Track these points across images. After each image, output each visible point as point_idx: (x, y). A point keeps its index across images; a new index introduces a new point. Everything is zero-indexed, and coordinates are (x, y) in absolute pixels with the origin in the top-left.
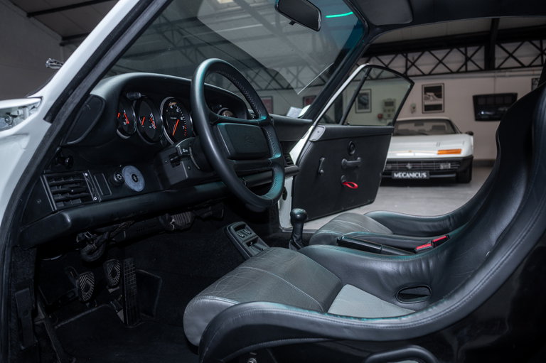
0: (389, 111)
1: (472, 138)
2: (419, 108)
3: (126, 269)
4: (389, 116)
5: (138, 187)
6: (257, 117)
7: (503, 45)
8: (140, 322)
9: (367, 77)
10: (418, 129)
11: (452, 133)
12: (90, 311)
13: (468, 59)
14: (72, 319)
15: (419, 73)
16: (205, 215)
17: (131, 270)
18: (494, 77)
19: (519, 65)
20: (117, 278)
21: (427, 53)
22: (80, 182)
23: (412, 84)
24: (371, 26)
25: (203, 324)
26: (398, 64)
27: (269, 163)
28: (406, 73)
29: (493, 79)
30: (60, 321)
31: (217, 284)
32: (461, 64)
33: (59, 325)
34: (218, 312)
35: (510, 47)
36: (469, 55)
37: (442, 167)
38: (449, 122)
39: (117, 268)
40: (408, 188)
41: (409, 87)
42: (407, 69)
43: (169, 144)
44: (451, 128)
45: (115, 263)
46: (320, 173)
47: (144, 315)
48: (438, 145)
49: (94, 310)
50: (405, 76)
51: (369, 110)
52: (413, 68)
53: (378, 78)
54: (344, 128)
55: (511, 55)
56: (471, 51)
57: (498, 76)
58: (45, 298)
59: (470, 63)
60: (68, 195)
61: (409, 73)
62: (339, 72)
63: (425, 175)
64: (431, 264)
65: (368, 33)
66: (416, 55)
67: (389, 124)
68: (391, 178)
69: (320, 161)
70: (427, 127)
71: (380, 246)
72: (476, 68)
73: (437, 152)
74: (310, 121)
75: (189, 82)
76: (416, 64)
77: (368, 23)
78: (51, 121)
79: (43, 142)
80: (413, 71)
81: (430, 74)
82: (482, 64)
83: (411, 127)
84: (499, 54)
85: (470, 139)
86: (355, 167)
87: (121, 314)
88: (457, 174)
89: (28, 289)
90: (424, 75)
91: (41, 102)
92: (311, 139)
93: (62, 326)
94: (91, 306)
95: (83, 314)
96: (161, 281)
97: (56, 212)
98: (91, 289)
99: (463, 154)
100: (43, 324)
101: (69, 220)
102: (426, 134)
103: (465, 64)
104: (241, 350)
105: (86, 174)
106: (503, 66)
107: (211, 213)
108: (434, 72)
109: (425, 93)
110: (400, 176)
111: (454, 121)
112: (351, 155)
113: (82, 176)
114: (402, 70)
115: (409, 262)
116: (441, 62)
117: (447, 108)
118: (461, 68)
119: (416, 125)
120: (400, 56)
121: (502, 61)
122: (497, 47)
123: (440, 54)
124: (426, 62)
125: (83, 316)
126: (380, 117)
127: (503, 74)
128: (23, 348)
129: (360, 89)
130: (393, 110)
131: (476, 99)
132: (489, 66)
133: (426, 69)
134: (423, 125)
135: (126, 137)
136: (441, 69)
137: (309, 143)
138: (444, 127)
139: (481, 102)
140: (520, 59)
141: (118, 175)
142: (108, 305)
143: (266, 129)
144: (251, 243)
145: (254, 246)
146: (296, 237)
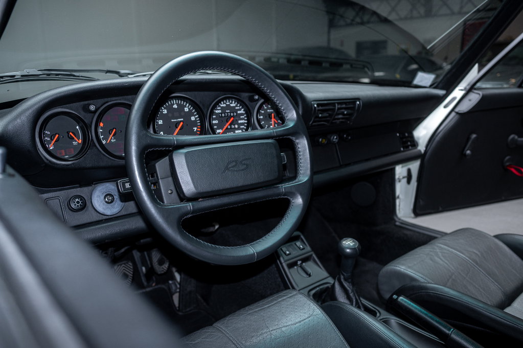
20: (165, 266)
39: (165, 258)
46: (465, 156)
69: (468, 139)
87: (176, 298)
92: (457, 110)
98: (130, 278)
137: (452, 114)
141: (77, 200)
142: (163, 286)
143: (293, 138)
144: (299, 263)
145: (301, 267)
146: (343, 275)
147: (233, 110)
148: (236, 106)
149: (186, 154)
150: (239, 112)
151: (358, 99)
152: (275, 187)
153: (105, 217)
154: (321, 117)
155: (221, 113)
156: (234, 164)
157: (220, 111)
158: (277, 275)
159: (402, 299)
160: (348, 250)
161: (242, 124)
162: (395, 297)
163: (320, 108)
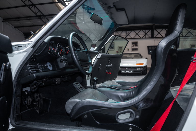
0: (120, 50)
1: (147, 60)
2: (130, 49)
4: (120, 52)
5: (51, 69)
6: (85, 50)
7: (156, 30)
9: (114, 39)
10: (130, 56)
11: (141, 58)
12: (28, 110)
13: (146, 34)
14: (23, 112)
15: (130, 38)
16: (65, 80)
17: (41, 97)
18: (154, 40)
19: (162, 37)
20: (38, 99)
21: (133, 31)
22: (36, 66)
23: (128, 42)
24: (116, 24)
25: (71, 107)
26: (123, 34)
27: (88, 63)
28: (126, 37)
29: (153, 41)
31: (75, 96)
32: (144, 35)
34: (76, 103)
35: (159, 31)
36: (146, 33)
37: (138, 69)
38: (140, 54)
39: (38, 96)
40: (127, 76)
41: (127, 42)
42: (126, 36)
43: (59, 57)
44: (140, 56)
45: (37, 94)
46: (100, 69)
47: (45, 112)
48: (136, 62)
49: (30, 109)
50: (126, 39)
51: (114, 50)
52: (128, 36)
53: (116, 39)
54: (107, 55)
55: (159, 33)
56: (147, 31)
57: (155, 40)
59: (146, 35)
60: (34, 69)
61: (127, 37)
62: (107, 37)
63: (132, 72)
64: (133, 92)
65: (116, 26)
66: (129, 32)
67: (121, 54)
68: (121, 73)
69: (100, 65)
70: (133, 56)
71: (119, 88)
72: (148, 37)
73: (136, 64)
74: (97, 52)
75: (68, 39)
76: (129, 35)
77: (116, 23)
78: (33, 48)
79: (30, 54)
80: (128, 37)
81: (134, 38)
82: (150, 36)
83: (128, 56)
84: (156, 33)
85: (146, 60)
86: (110, 67)
88: (142, 71)
89: (19, 97)
90: (132, 38)
92: (97, 58)
94: (29, 108)
96: (51, 101)
97: (31, 74)
98: (31, 102)
99: (144, 65)
101: (35, 76)
102: (132, 58)
103: (145, 35)
104: (83, 113)
105: (38, 64)
106: (156, 37)
107: (67, 79)
108: (135, 38)
109: (132, 44)
110: (124, 72)
111: (142, 54)
112: (109, 63)
114: (124, 37)
115: (127, 92)
116: (137, 34)
117: (139, 49)
118: (143, 37)
119: (129, 55)
120: (124, 32)
121: (156, 35)
122: (155, 30)
123: (137, 32)
124: (132, 34)
125: (26, 111)
126: (117, 52)
127: (157, 39)
129: (112, 42)
130: (122, 50)
131: (148, 47)
132: (152, 36)
133: (132, 37)
134: (131, 55)
135: (50, 54)
136: (137, 37)
137: (96, 59)
138: (138, 56)
139: (150, 48)
140: (162, 35)
141: (46, 65)
142: (34, 108)
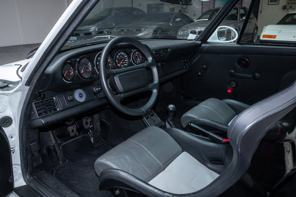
0: (292, 3)
3: (95, 119)
4: (291, 7)
5: (82, 100)
8: (101, 143)
12: (78, 138)
14: (69, 142)
17: (98, 120)
20: (88, 125)
30: (64, 142)
33: (63, 144)
39: (89, 121)
45: (87, 119)
49: (80, 137)
51: (277, 3)
58: (58, 131)
78: (29, 86)
87: (92, 139)
89: (36, 142)
91: (22, 80)
93: (64, 144)
95: (74, 139)
96: (110, 127)
97: (38, 118)
98: (75, 132)
100: (54, 145)
101: (43, 122)
105: (54, 98)
113: (53, 99)
126: (284, 8)
128: (35, 165)
135: (70, 82)
141: (70, 97)
142: (86, 135)
143: (151, 67)
144: (150, 117)
145: (151, 118)
146: (169, 119)
147: (123, 56)
148: (124, 54)
149: (119, 77)
150: (125, 57)
151: (169, 48)
152: (147, 86)
153: (80, 103)
154: (156, 57)
155: (119, 58)
156: (134, 79)
157: (118, 57)
158: (142, 123)
159: (192, 124)
160: (171, 109)
161: (127, 61)
162: (189, 124)
163: (156, 53)
